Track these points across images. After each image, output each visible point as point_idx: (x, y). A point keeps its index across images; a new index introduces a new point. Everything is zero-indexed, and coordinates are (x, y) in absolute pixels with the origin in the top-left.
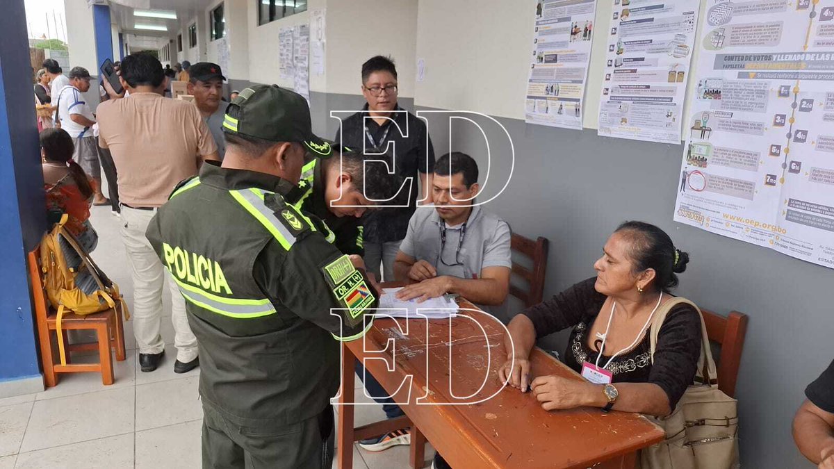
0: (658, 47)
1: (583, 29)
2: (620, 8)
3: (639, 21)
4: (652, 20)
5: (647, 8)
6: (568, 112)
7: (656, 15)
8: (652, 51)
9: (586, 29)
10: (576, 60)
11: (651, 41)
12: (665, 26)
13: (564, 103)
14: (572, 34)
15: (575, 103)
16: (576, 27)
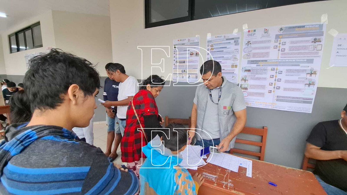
0: (226, 58)
1: (195, 53)
2: (210, 48)
3: (218, 51)
4: (223, 51)
5: (220, 48)
6: (192, 78)
7: (224, 50)
8: (224, 60)
9: (196, 54)
10: (193, 62)
11: (223, 57)
12: (229, 53)
13: (190, 75)
14: (191, 55)
15: (195, 75)
16: (192, 53)
